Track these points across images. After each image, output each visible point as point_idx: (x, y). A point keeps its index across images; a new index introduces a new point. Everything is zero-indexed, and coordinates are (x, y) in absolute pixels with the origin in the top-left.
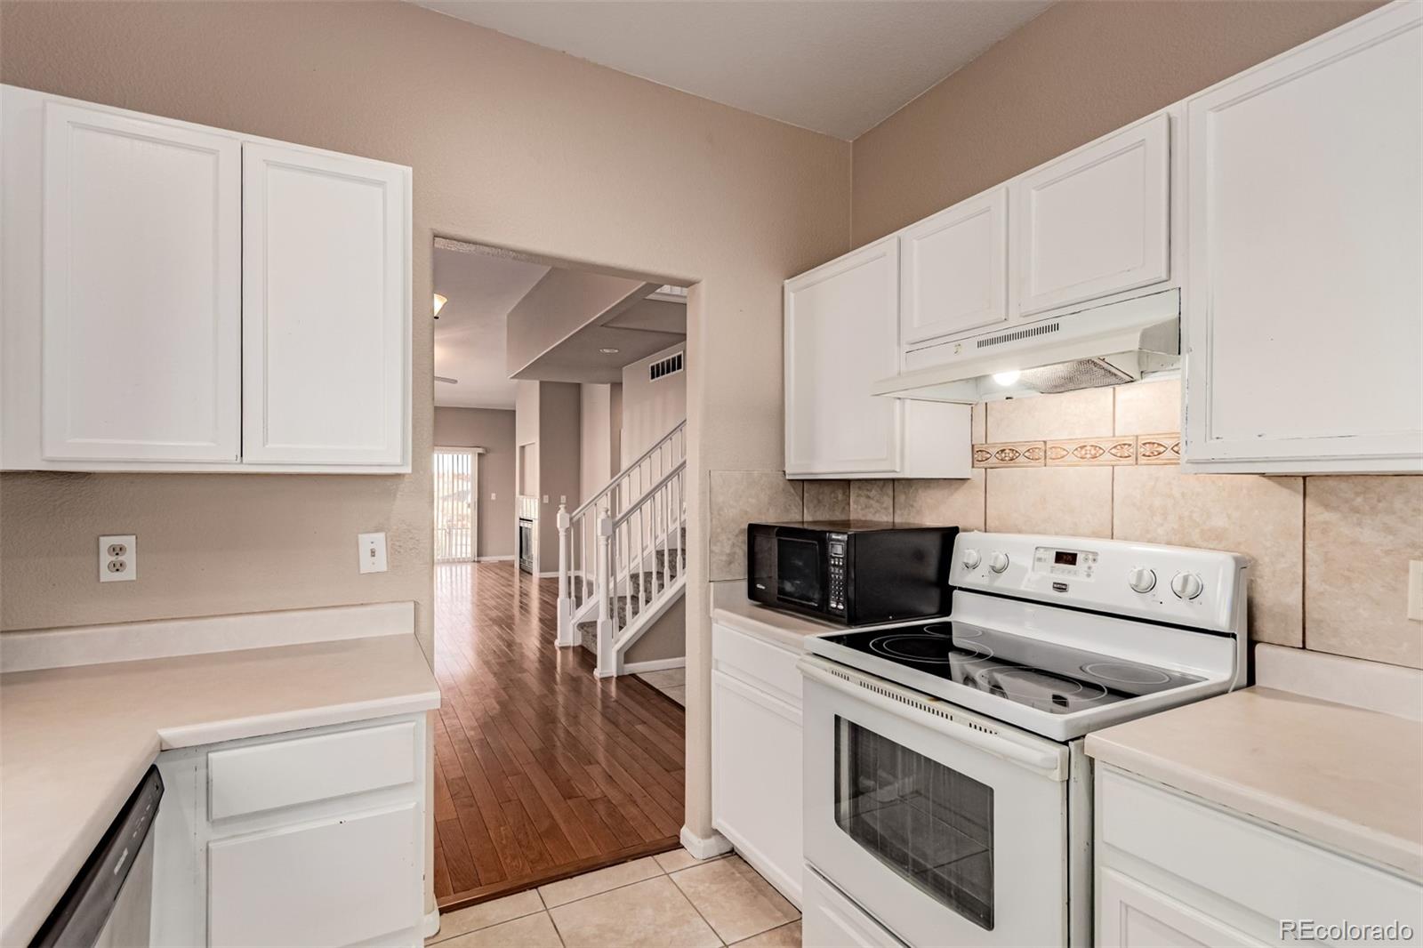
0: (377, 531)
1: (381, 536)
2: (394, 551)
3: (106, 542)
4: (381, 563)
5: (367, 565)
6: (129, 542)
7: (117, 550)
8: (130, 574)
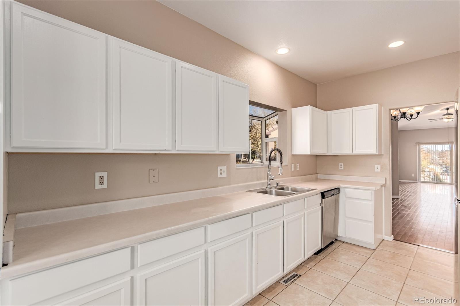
0: (378, 164)
1: (379, 165)
2: (381, 168)
3: (340, 164)
4: (379, 170)
5: (376, 170)
6: (342, 164)
7: (341, 165)
8: (343, 169)
